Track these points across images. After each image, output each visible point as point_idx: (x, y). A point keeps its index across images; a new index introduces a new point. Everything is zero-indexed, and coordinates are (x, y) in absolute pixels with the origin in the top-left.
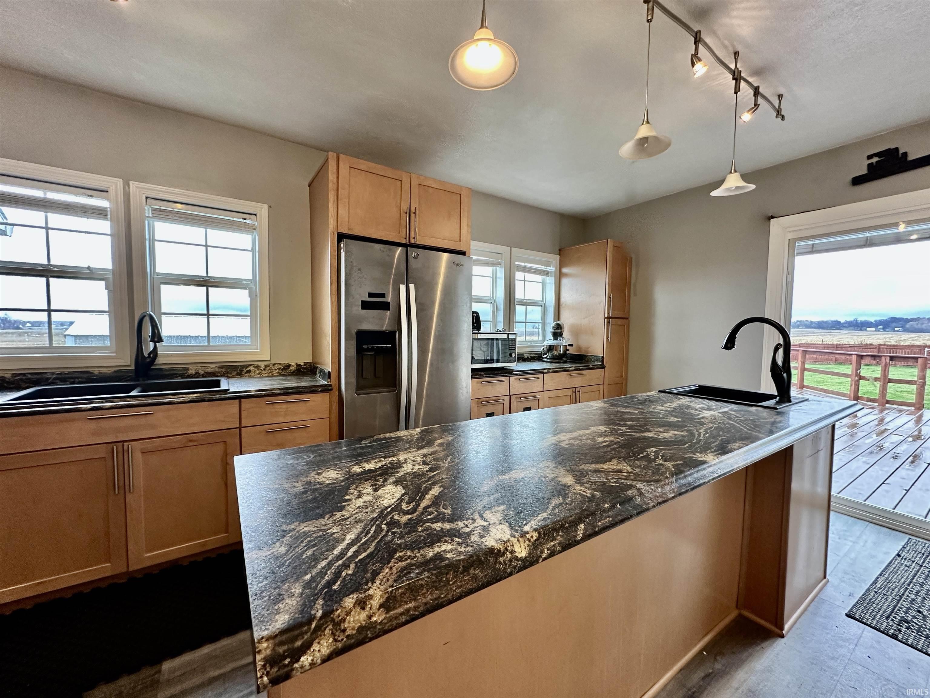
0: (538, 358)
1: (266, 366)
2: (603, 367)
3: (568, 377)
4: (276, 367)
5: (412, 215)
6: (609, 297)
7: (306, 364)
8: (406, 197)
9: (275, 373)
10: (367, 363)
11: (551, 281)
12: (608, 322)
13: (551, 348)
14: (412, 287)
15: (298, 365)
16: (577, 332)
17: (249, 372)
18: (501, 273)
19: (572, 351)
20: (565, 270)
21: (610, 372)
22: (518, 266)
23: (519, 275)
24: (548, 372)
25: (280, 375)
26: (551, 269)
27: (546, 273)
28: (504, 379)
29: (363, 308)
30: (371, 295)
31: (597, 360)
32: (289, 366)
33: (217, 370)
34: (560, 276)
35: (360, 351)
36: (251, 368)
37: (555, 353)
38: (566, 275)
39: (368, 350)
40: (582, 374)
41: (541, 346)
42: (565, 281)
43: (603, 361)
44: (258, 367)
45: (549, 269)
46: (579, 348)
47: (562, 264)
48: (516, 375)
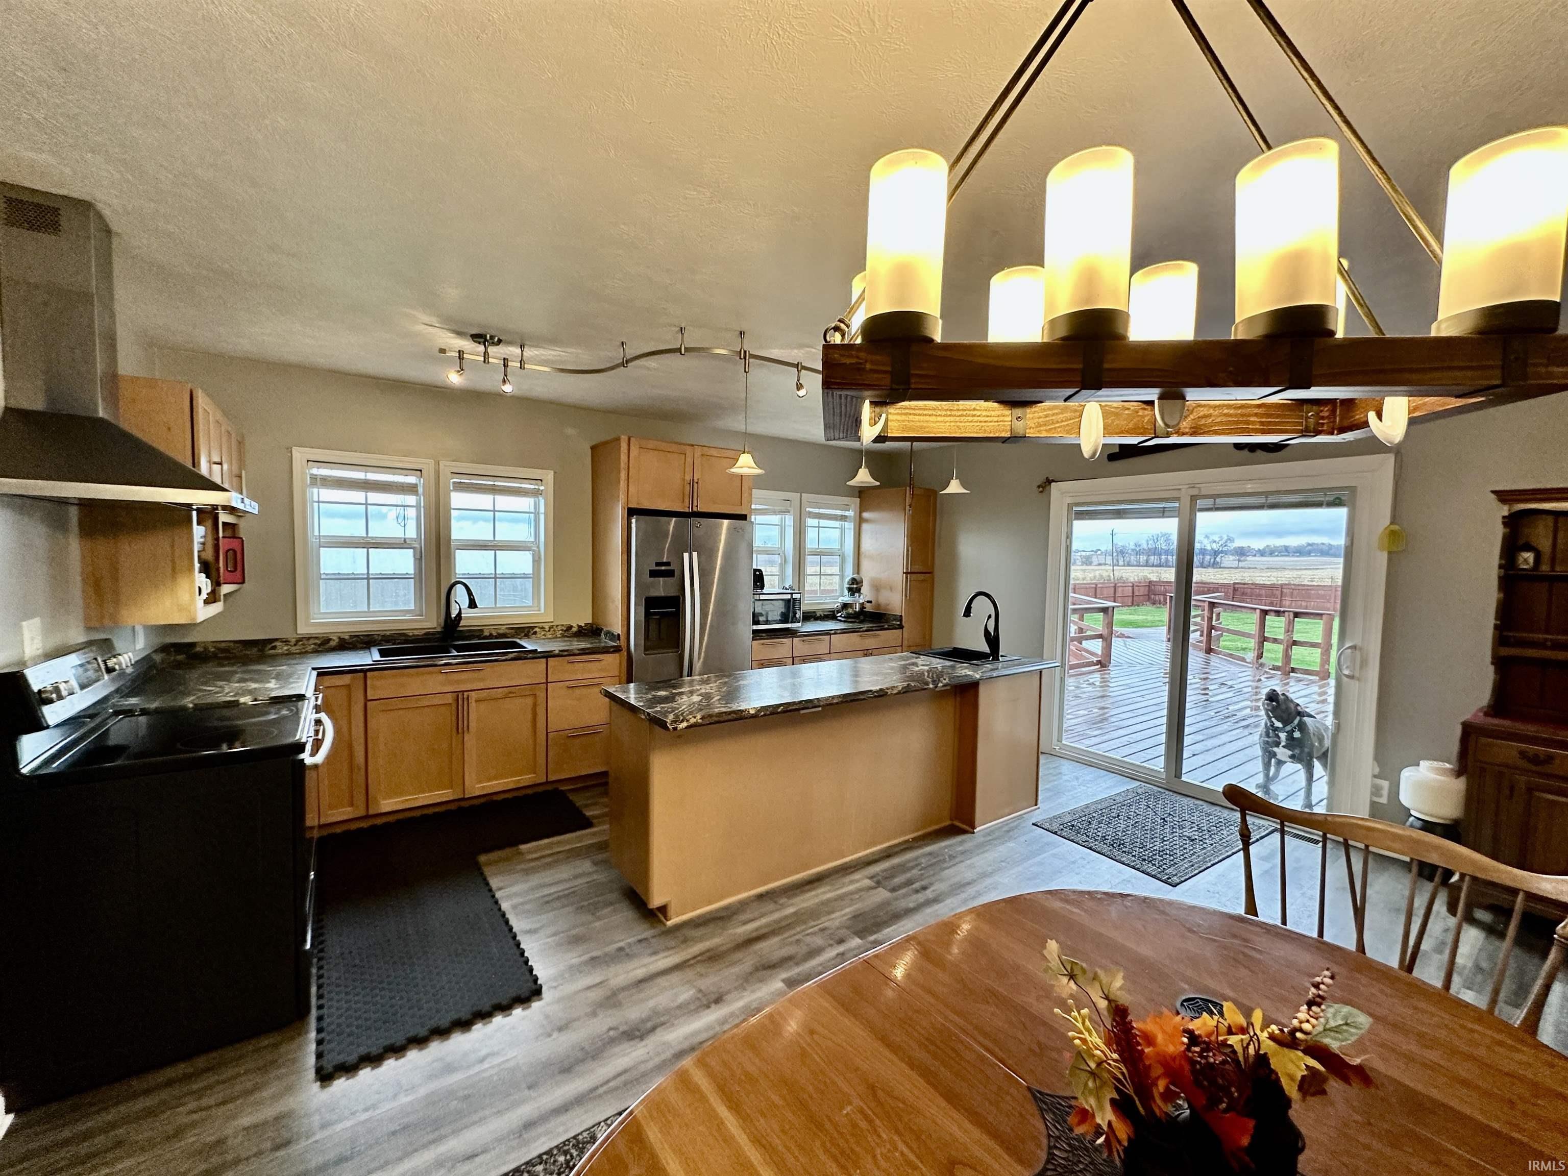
0: (831, 616)
1: (551, 628)
2: (901, 627)
3: (859, 638)
4: (559, 628)
5: (695, 485)
6: (908, 551)
7: (586, 625)
8: (689, 469)
9: (559, 634)
10: (653, 626)
11: (850, 526)
12: (907, 578)
13: (845, 606)
14: (695, 554)
15: (580, 627)
16: (877, 587)
17: (535, 633)
18: (789, 520)
19: (869, 608)
20: (866, 515)
21: (909, 631)
22: (810, 513)
23: (811, 522)
24: (835, 633)
25: (563, 636)
26: (850, 513)
27: (843, 518)
28: (787, 641)
29: (651, 576)
30: (658, 564)
31: (895, 620)
32: (571, 627)
33: (508, 631)
34: (861, 521)
35: (648, 614)
36: (537, 629)
37: (850, 611)
38: (867, 521)
39: (655, 614)
40: (875, 636)
41: (835, 603)
42: (865, 526)
43: (901, 620)
44: (543, 628)
45: (847, 513)
46: (878, 606)
47: (862, 508)
48: (800, 636)
